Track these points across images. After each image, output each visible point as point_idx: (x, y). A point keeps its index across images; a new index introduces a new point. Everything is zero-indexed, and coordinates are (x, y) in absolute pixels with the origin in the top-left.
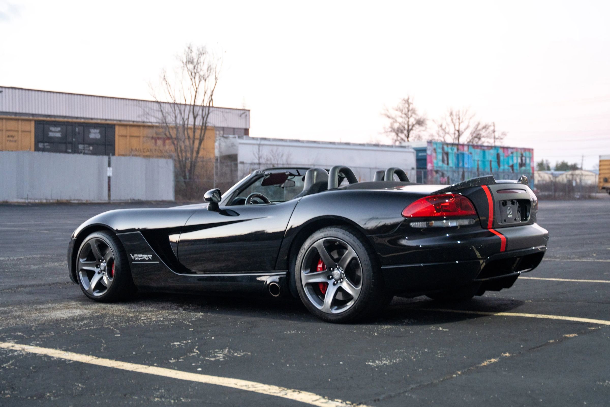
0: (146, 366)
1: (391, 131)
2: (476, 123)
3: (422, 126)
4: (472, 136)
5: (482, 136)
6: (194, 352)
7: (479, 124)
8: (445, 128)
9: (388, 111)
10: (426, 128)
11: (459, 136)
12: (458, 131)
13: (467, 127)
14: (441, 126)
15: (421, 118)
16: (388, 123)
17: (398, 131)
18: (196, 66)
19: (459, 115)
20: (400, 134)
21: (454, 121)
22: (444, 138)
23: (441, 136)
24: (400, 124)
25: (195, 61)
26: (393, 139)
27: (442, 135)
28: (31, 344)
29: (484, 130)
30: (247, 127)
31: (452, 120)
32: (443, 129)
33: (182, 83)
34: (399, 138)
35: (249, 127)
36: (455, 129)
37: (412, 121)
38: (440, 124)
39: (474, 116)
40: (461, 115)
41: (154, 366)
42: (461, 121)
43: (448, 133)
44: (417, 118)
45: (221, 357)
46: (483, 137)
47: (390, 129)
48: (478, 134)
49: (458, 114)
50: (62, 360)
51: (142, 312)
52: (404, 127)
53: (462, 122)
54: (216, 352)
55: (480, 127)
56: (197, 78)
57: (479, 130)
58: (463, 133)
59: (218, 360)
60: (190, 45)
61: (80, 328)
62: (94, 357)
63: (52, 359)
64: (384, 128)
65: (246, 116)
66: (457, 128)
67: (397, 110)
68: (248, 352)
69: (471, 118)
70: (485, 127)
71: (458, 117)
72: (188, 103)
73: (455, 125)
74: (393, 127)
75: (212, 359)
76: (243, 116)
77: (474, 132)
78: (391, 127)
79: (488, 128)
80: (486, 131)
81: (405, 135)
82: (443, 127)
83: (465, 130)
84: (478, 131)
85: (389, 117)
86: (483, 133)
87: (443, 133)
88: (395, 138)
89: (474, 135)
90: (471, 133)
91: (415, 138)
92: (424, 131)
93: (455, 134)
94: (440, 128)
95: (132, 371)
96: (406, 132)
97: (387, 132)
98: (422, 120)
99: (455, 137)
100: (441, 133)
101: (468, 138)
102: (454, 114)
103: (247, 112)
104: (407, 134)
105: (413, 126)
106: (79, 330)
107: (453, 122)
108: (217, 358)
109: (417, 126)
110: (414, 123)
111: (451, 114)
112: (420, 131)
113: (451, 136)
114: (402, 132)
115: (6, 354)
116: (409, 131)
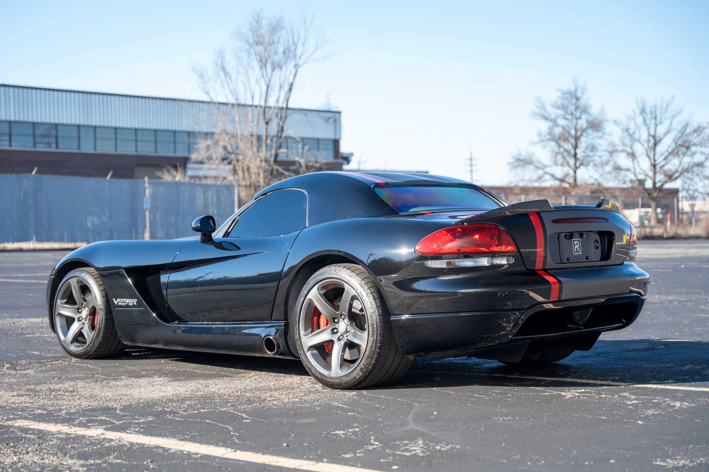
0: (314, 462)
1: (549, 140)
2: (683, 124)
3: (598, 131)
4: (676, 143)
5: (692, 143)
6: (373, 445)
7: (687, 125)
8: (634, 133)
9: (545, 109)
10: (604, 134)
11: (655, 144)
12: (654, 137)
13: (669, 131)
14: (627, 130)
15: (595, 119)
16: (544, 126)
17: (560, 138)
18: (268, 47)
19: (655, 113)
20: (562, 144)
21: (648, 122)
22: (631, 148)
23: (627, 145)
24: (563, 128)
25: (266, 40)
26: (553, 151)
27: (629, 144)
28: (128, 431)
29: (695, 135)
30: (338, 137)
31: (644, 120)
32: (630, 135)
33: (247, 73)
34: (562, 150)
35: (340, 138)
36: (649, 135)
37: (582, 123)
38: (626, 126)
39: (680, 112)
40: (658, 112)
41: (323, 462)
42: (658, 122)
43: (639, 141)
44: (590, 118)
45: (418, 451)
46: (695, 145)
47: (548, 137)
48: (685, 142)
49: (653, 110)
50: (185, 452)
51: (263, 390)
52: (569, 133)
53: (660, 123)
54: (407, 445)
55: (688, 130)
56: (269, 66)
57: (689, 134)
58: (661, 140)
59: (416, 455)
60: (259, 15)
61: (185, 411)
62: (229, 449)
63: (170, 451)
64: (540, 134)
65: (335, 121)
66: (652, 132)
67: (559, 108)
68: (456, 445)
69: (674, 117)
70: (698, 130)
71: (654, 116)
72: (256, 103)
73: (648, 129)
74: (553, 133)
75: (407, 454)
76: (331, 121)
77: (680, 138)
78: (550, 134)
79: (701, 132)
80: (699, 135)
81: (572, 145)
82: (631, 132)
83: (665, 134)
84: (687, 135)
85: (546, 118)
86: (694, 139)
87: (630, 141)
88: (556, 149)
89: (679, 142)
90: (674, 140)
91: (587, 148)
92: (600, 138)
93: (649, 141)
94: (626, 133)
95: (295, 469)
96: (572, 141)
97: (543, 141)
98: (597, 122)
99: (648, 146)
100: (627, 140)
101: (669, 147)
102: (648, 110)
103: (337, 115)
104: (574, 144)
105: (583, 131)
106: (186, 414)
107: (646, 124)
108: (413, 453)
109: (590, 131)
110: (585, 126)
111: (643, 111)
112: (594, 138)
113: (642, 144)
114: (566, 140)
115: (100, 443)
116: (577, 139)
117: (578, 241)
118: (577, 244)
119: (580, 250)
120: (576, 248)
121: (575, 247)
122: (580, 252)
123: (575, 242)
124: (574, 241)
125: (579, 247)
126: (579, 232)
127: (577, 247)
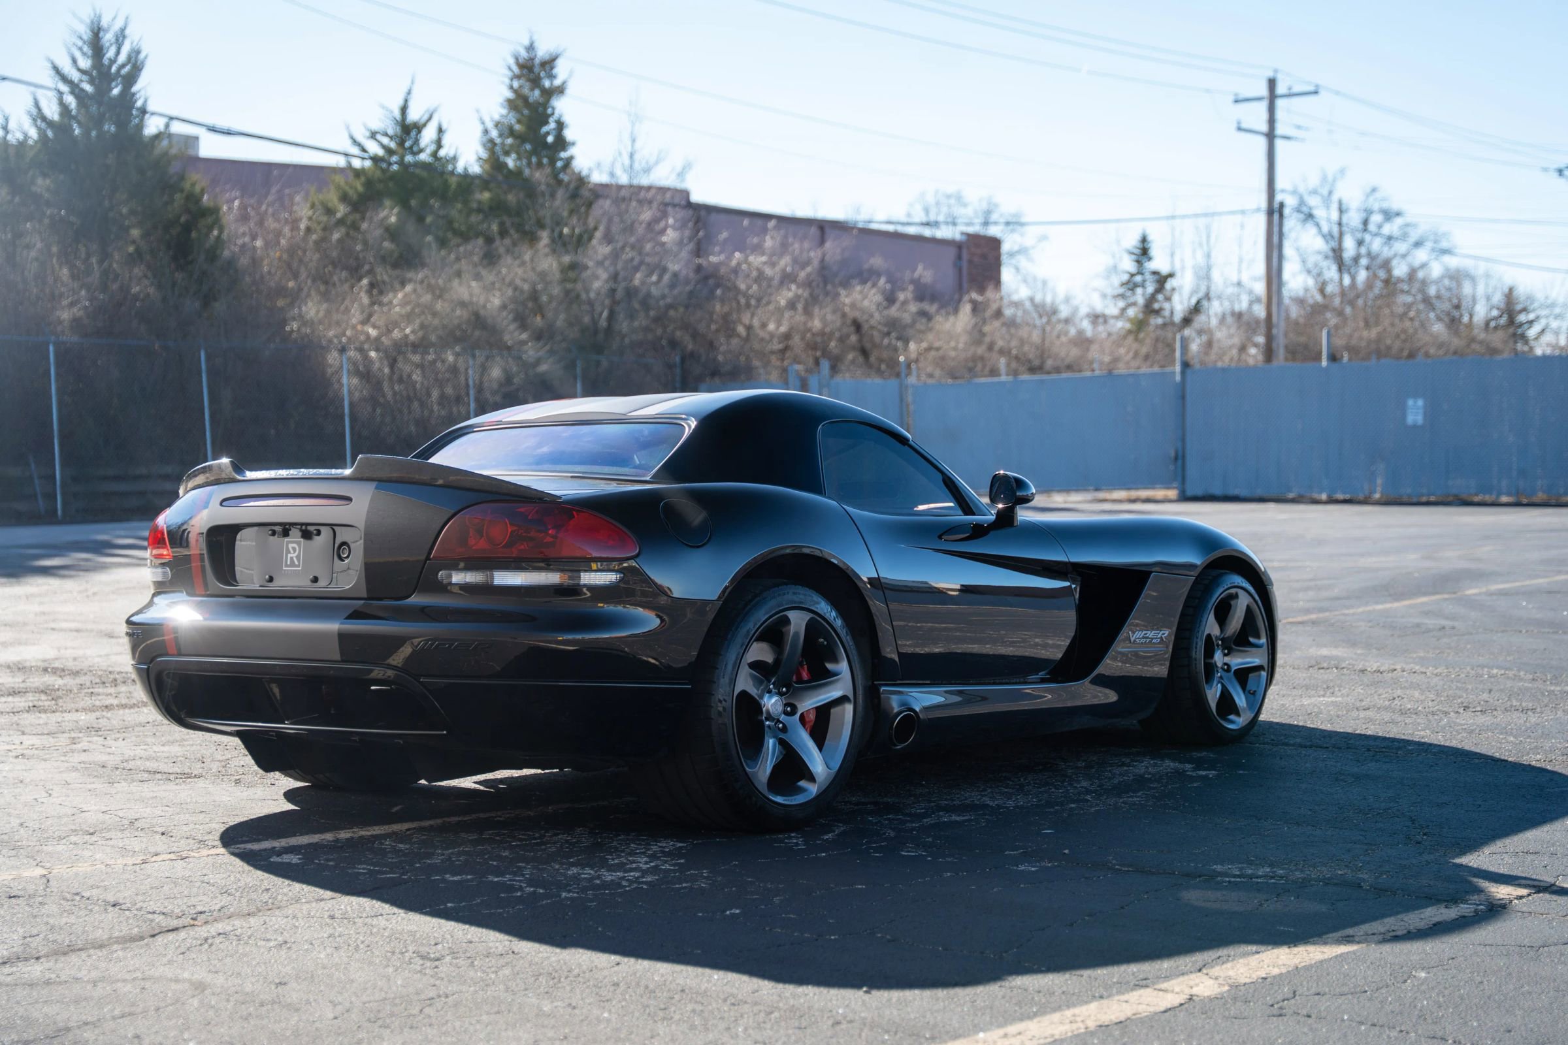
117: (298, 543)
118: (294, 549)
119: (299, 561)
120: (292, 558)
121: (289, 556)
122: (298, 566)
123: (290, 546)
124: (288, 542)
125: (298, 557)
126: (302, 524)
127: (292, 555)
